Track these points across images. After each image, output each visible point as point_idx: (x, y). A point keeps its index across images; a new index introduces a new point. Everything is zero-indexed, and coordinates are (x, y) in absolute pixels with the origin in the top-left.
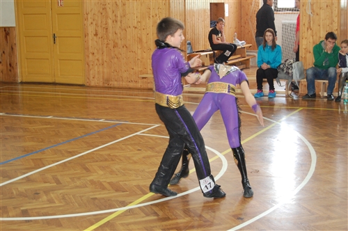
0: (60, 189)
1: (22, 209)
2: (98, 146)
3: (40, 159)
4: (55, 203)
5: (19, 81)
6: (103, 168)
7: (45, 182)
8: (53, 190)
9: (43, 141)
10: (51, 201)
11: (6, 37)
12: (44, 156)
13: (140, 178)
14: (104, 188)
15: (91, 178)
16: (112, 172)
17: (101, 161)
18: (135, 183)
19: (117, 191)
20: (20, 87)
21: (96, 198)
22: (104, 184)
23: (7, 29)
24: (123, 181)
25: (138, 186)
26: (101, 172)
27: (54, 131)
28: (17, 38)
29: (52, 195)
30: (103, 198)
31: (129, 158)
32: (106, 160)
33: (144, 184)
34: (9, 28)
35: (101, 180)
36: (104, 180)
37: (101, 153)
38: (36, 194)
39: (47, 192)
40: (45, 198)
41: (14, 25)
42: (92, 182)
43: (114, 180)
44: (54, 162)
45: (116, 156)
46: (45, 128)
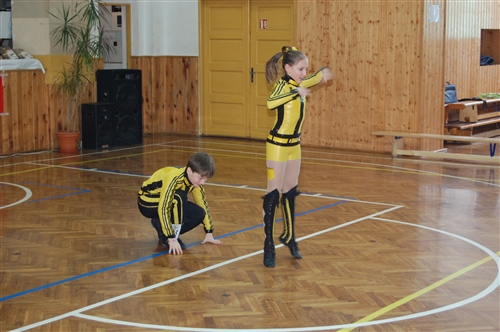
0: (258, 292)
1: (205, 315)
2: (313, 232)
3: (230, 246)
4: (251, 310)
5: (200, 134)
6: (319, 265)
7: (238, 280)
8: (248, 291)
9: (233, 221)
10: (245, 308)
11: (185, 71)
12: (235, 243)
13: (374, 282)
14: (321, 294)
15: (302, 278)
16: (333, 271)
17: (318, 254)
18: (367, 290)
19: (340, 299)
20: (200, 142)
21: (310, 308)
22: (322, 287)
23: (187, 60)
24: (349, 286)
25: (372, 294)
26: (317, 271)
27: (250, 207)
28: (200, 73)
29: (247, 299)
30: (321, 309)
31: (358, 252)
32: (324, 253)
33: (381, 291)
34: (189, 58)
35: (318, 282)
36: (321, 282)
37: (317, 242)
38: (224, 297)
39: (240, 294)
40: (237, 302)
41: (197, 55)
42: (304, 283)
43: (336, 283)
44: (249, 252)
45: (339, 248)
46: (237, 203)
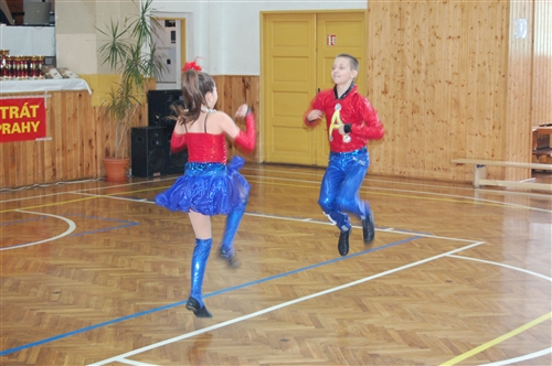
0: (321, 336)
1: (261, 362)
2: (383, 271)
3: (291, 286)
4: (312, 357)
5: (261, 161)
6: (390, 307)
7: (298, 323)
8: (309, 336)
9: (295, 258)
10: (306, 354)
11: (245, 92)
12: (295, 282)
13: (450, 327)
14: (390, 340)
15: (370, 321)
16: (404, 315)
17: (387, 295)
18: (440, 335)
19: (411, 345)
20: (261, 170)
21: (378, 355)
22: (391, 333)
23: (247, 80)
24: (421, 331)
25: (446, 341)
26: (386, 314)
27: (313, 242)
28: (262, 93)
29: (309, 345)
30: (389, 356)
31: (432, 293)
32: (394, 294)
33: (456, 337)
34: (250, 77)
35: (386, 327)
36: (391, 326)
37: (387, 282)
38: (283, 342)
39: (300, 339)
40: (296, 348)
41: (258, 74)
42: (372, 328)
43: (407, 327)
44: (312, 292)
45: (411, 289)
46: (299, 238)
